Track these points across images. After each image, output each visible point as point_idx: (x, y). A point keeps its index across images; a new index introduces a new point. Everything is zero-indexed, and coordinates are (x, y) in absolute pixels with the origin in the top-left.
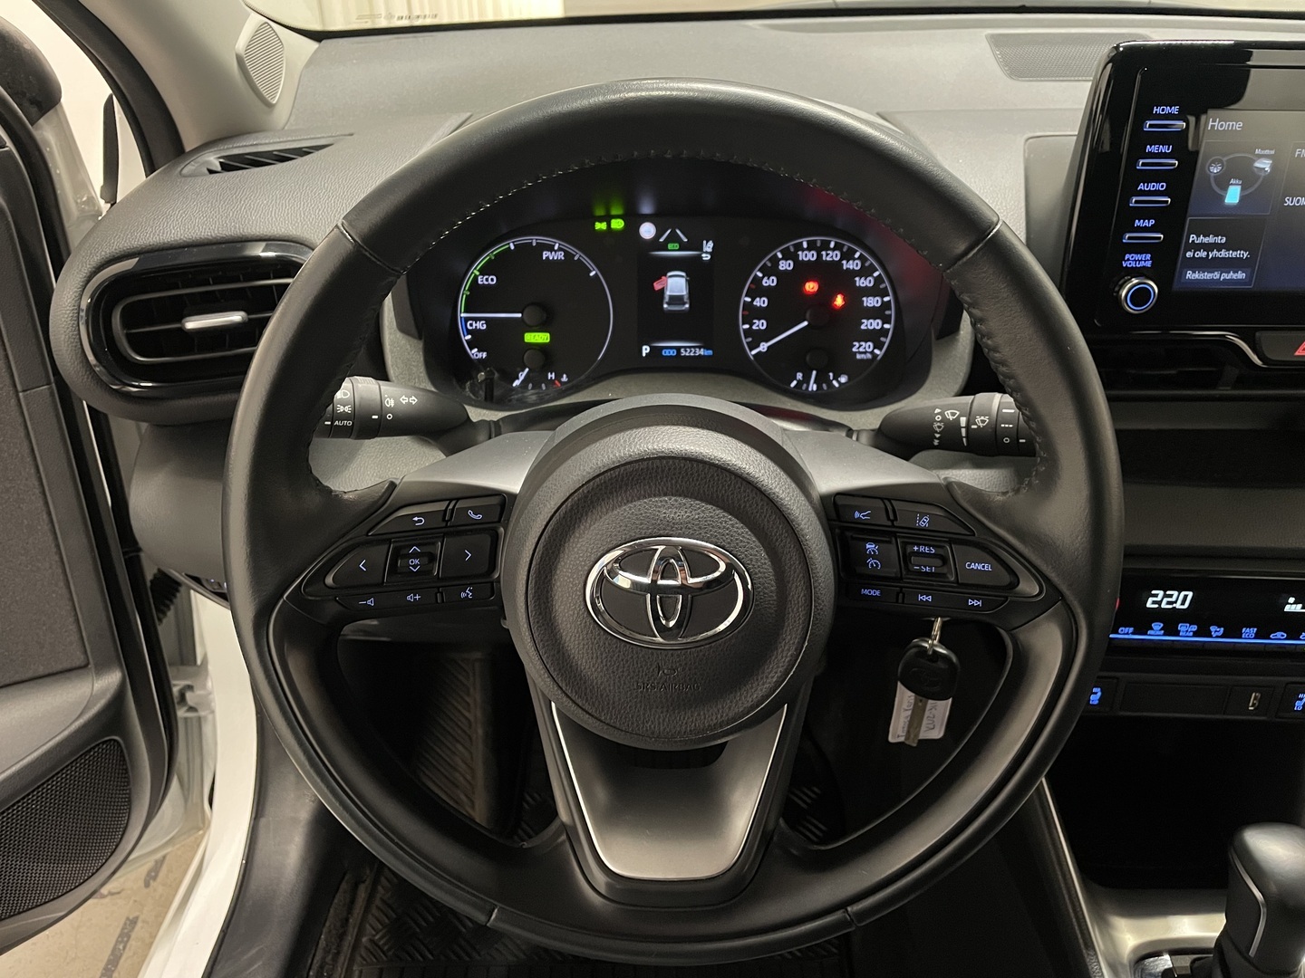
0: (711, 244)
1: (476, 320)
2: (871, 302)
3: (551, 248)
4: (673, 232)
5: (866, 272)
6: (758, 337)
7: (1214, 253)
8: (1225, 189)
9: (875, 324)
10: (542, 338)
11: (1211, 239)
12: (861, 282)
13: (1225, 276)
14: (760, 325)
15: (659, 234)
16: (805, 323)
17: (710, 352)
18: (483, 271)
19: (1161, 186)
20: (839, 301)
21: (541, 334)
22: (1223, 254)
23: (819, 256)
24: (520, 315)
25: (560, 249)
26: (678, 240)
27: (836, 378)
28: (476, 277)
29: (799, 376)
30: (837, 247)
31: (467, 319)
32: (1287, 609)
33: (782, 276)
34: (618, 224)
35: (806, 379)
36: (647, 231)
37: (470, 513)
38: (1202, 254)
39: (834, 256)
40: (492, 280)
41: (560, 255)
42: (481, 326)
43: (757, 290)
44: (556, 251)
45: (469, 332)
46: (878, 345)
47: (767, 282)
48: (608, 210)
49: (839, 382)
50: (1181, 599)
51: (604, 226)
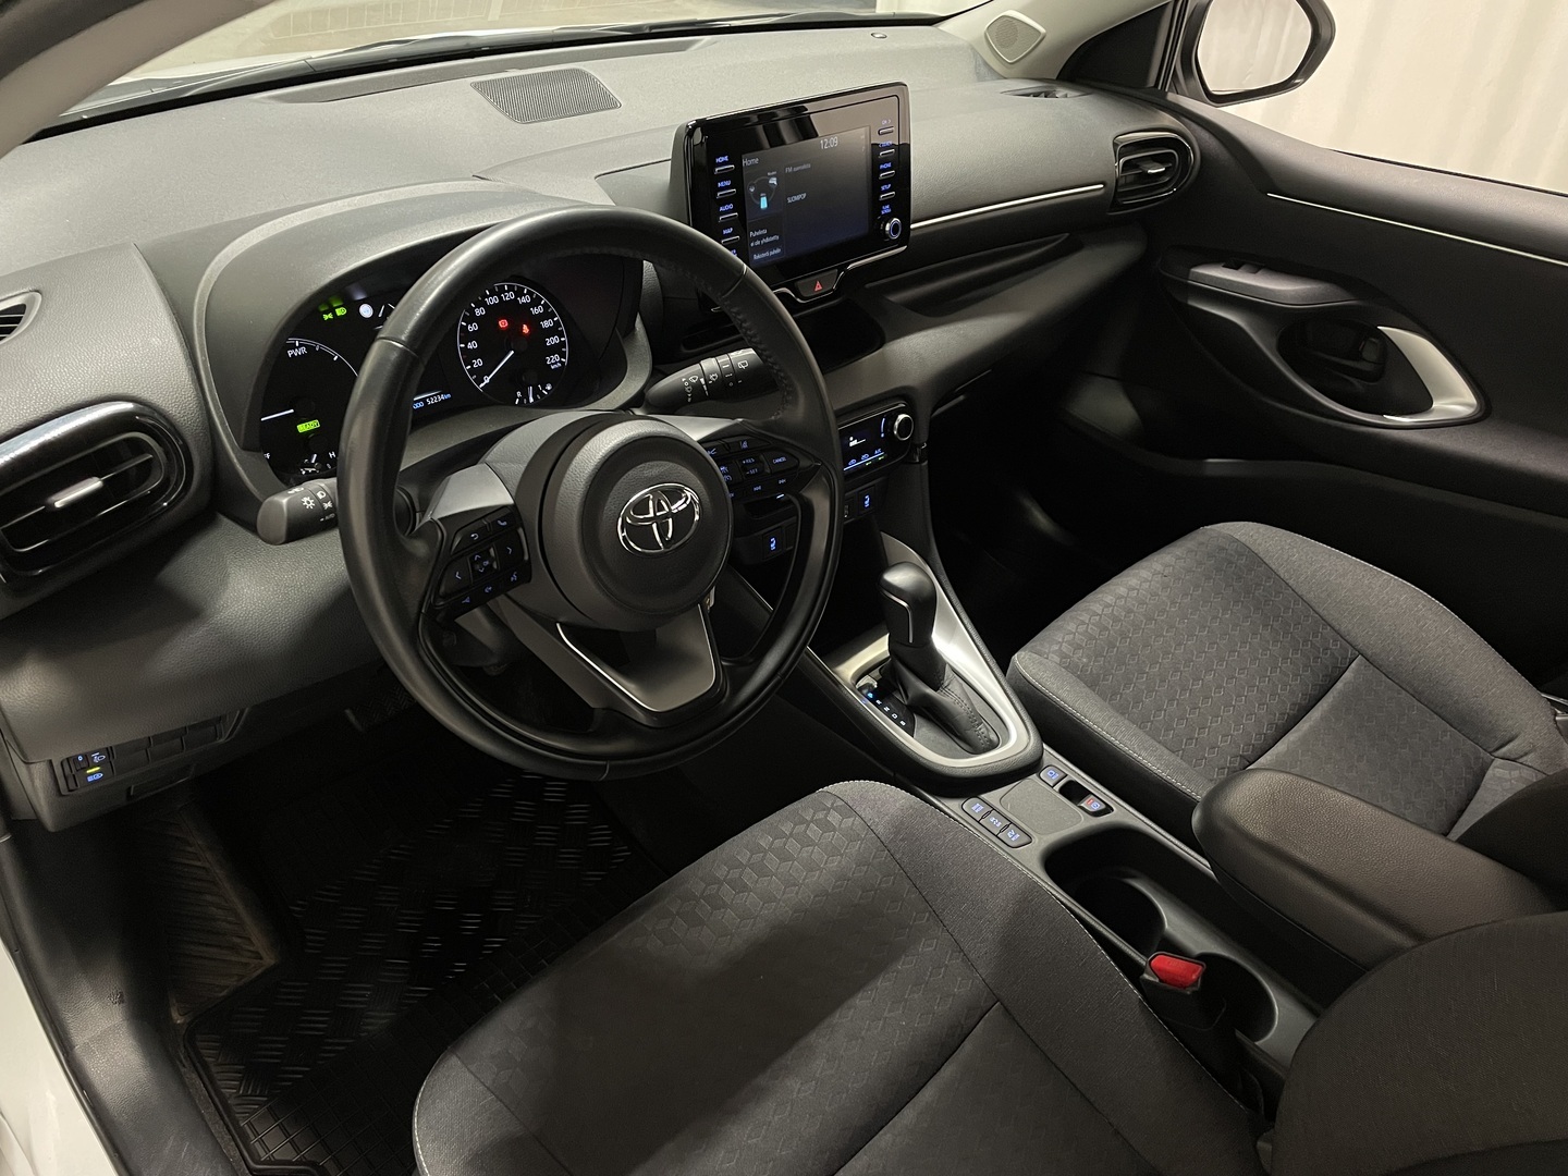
2: (546, 324)
3: (293, 347)
4: (388, 308)
5: (536, 302)
6: (480, 373)
7: (764, 241)
8: (760, 201)
9: (554, 340)
10: (312, 425)
11: (760, 233)
12: (536, 311)
13: (772, 253)
14: (478, 363)
15: (376, 312)
16: (512, 352)
17: (449, 395)
19: (731, 206)
20: (526, 329)
21: (311, 423)
22: (767, 240)
23: (501, 298)
24: (290, 411)
25: (301, 345)
27: (544, 388)
29: (519, 394)
30: (511, 288)
32: (852, 444)
33: (479, 320)
34: (341, 312)
35: (526, 395)
36: (366, 311)
38: (758, 243)
39: (510, 296)
41: (303, 350)
43: (467, 337)
44: (298, 348)
46: (563, 355)
47: (471, 328)
48: (329, 303)
49: (546, 390)
51: (330, 316)
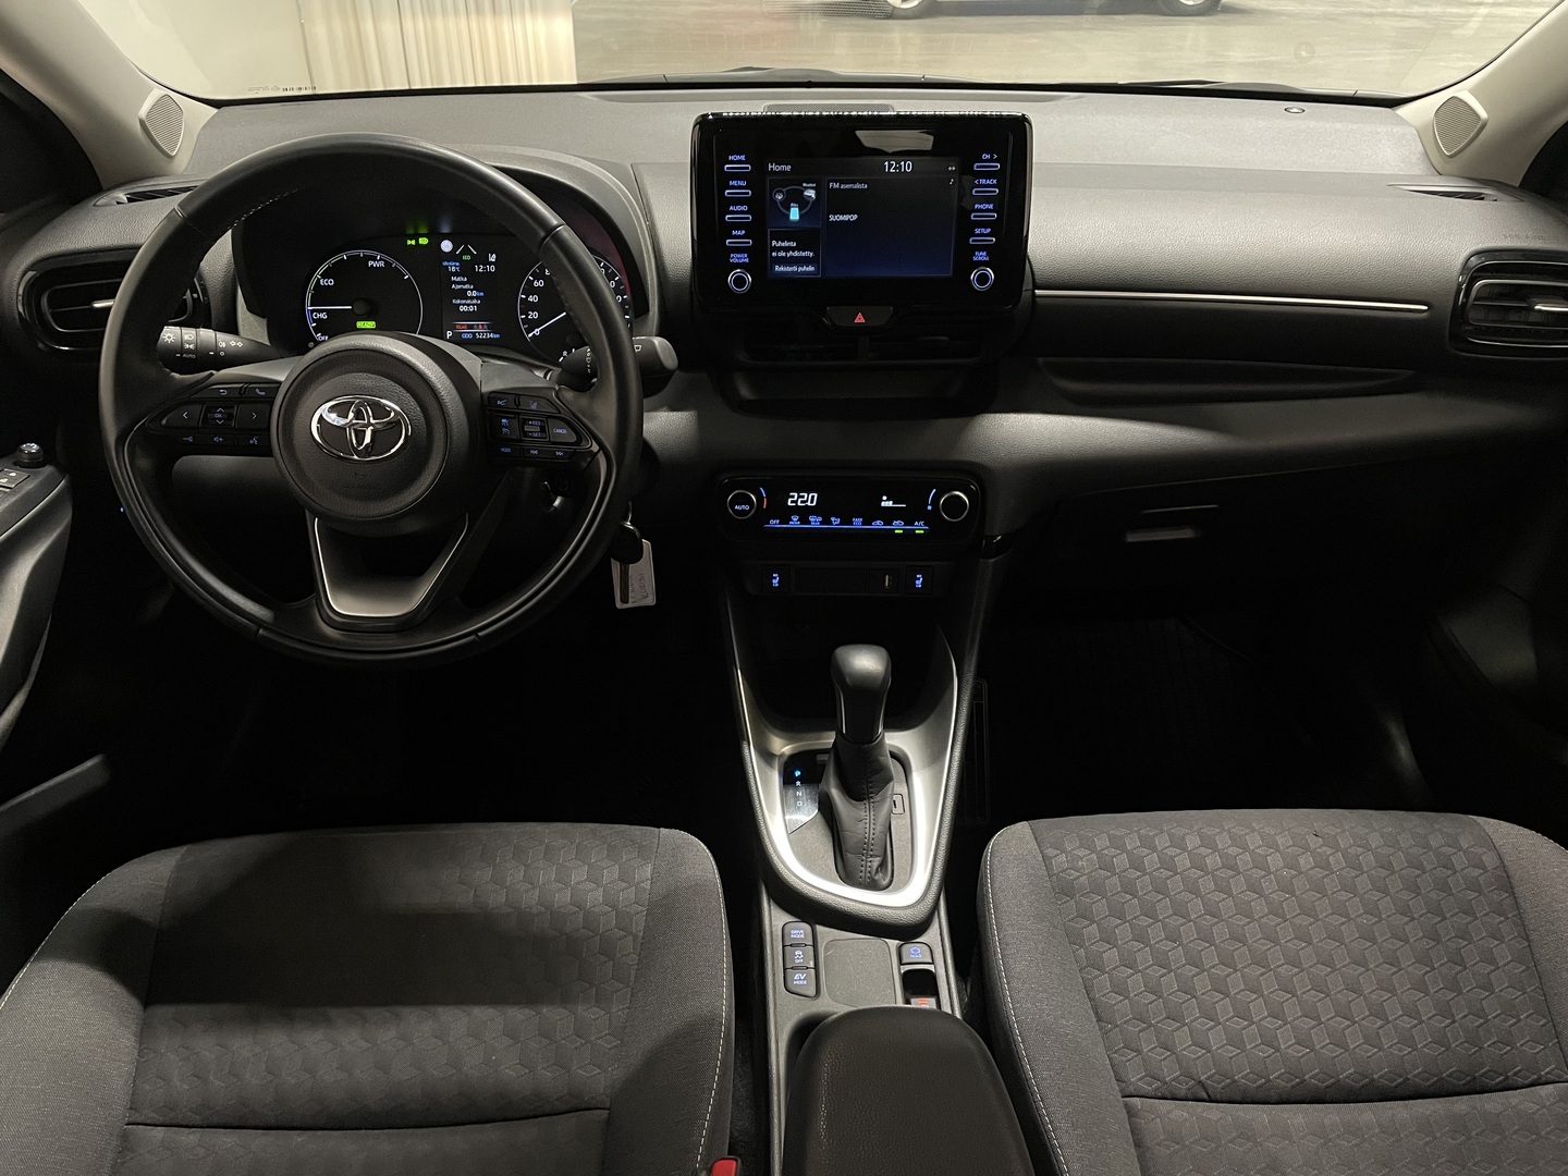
0: (494, 256)
1: (319, 311)
3: (374, 259)
4: (466, 246)
6: (532, 325)
7: (790, 254)
8: (789, 210)
10: (370, 325)
11: (786, 244)
13: (800, 269)
14: (534, 315)
15: (455, 248)
16: (564, 314)
17: (498, 336)
18: (324, 276)
19: (745, 208)
21: (369, 322)
22: (796, 254)
24: (351, 307)
25: (381, 259)
26: (470, 253)
28: (319, 280)
31: (312, 311)
32: (883, 504)
33: (547, 279)
34: (423, 241)
36: (446, 246)
37: (257, 390)
38: (782, 254)
40: (331, 282)
41: (382, 264)
42: (323, 316)
43: (530, 290)
44: (378, 261)
45: (314, 321)
47: (536, 284)
48: (416, 228)
50: (810, 499)
51: (413, 242)
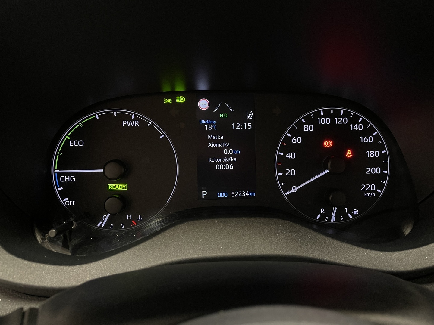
0: (251, 114)
1: (68, 175)
2: (372, 154)
3: (129, 118)
4: (224, 106)
5: (367, 132)
6: (290, 182)
9: (376, 170)
10: (121, 187)
12: (365, 140)
14: (291, 172)
15: (212, 107)
16: (327, 171)
17: (254, 194)
18: (74, 136)
20: (349, 154)
21: (120, 185)
23: (333, 121)
24: (102, 170)
25: (135, 119)
26: (228, 111)
27: (350, 211)
28: (67, 141)
29: (323, 210)
30: (346, 114)
31: (59, 175)
33: (305, 135)
34: (180, 99)
35: (329, 214)
36: (204, 104)
39: (344, 121)
40: (81, 143)
41: (136, 123)
42: (71, 179)
43: (288, 147)
44: (132, 120)
45: (61, 185)
46: (380, 186)
47: (295, 141)
48: (173, 87)
49: (352, 214)
51: (170, 101)
